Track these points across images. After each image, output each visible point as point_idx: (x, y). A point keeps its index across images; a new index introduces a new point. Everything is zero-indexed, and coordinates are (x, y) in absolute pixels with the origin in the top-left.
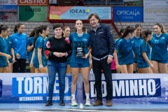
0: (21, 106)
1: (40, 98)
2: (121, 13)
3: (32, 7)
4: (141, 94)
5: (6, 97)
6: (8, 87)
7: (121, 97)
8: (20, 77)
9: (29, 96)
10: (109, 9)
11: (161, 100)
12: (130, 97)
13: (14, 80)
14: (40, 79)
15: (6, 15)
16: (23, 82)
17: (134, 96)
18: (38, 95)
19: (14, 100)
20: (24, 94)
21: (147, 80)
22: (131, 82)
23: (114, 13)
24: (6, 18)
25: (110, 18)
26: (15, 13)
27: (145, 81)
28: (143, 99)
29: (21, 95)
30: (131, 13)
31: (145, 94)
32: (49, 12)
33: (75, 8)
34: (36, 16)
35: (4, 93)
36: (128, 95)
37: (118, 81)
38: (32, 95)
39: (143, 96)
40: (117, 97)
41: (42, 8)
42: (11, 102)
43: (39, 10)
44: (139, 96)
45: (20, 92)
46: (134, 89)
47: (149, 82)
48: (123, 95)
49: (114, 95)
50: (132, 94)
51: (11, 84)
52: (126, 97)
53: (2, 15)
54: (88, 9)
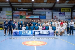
0: (21, 36)
1: (25, 35)
10: (39, 16)
19: (20, 35)
20: (22, 34)
23: (40, 17)
25: (39, 18)
28: (46, 35)
30: (43, 17)
33: (31, 16)
34: (23, 17)
35: (18, 34)
38: (23, 34)
41: (25, 16)
46: (44, 33)
53: (16, 17)
54: (34, 16)
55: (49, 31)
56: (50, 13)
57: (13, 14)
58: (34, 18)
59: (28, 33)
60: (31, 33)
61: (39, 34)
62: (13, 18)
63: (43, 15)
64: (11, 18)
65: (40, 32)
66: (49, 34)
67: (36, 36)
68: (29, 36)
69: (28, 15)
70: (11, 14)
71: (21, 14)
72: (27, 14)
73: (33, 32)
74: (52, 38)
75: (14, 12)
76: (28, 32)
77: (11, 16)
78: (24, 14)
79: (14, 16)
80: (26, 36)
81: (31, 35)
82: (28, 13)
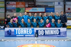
0: (17, 38)
2: (48, 10)
3: (20, 8)
4: (54, 34)
5: (12, 35)
6: (13, 32)
7: (48, 35)
8: (17, 29)
9: (19, 35)
10: (44, 8)
11: (60, 36)
12: (51, 35)
13: (15, 30)
14: (23, 30)
15: (12, 10)
16: (18, 31)
17: (52, 35)
18: (22, 34)
20: (18, 34)
21: (56, 30)
22: (51, 30)
23: (45, 10)
24: (12, 11)
25: (44, 11)
26: (15, 10)
27: (55, 30)
28: (55, 36)
29: (17, 35)
30: (51, 10)
31: (55, 34)
32: (25, 10)
33: (33, 8)
34: (21, 11)
36: (50, 34)
37: (47, 30)
39: (55, 35)
40: (47, 35)
41: (23, 8)
42: (14, 37)
43: (22, 9)
44: (53, 35)
45: (17, 34)
47: (57, 30)
48: (49, 34)
49: (46, 34)
50: (51, 34)
51: (14, 31)
52: (49, 35)
53: (11, 11)
54: (37, 9)
55: (59, 30)
56: (61, 4)
57: (5, 5)
58: (37, 11)
59: (28, 33)
60: (33, 33)
61: (44, 33)
62: (6, 12)
63: (50, 7)
64: (4, 11)
65: (46, 31)
66: (60, 34)
67: (39, 38)
68: (28, 37)
69: (29, 7)
70: (3, 5)
71: (19, 6)
72: (27, 6)
73: (35, 31)
74: (64, 40)
75: (7, 2)
76: (28, 31)
77: (4, 9)
78: (23, 6)
79: (7, 9)
80: (24, 36)
81: (32, 35)
82: (28, 4)
